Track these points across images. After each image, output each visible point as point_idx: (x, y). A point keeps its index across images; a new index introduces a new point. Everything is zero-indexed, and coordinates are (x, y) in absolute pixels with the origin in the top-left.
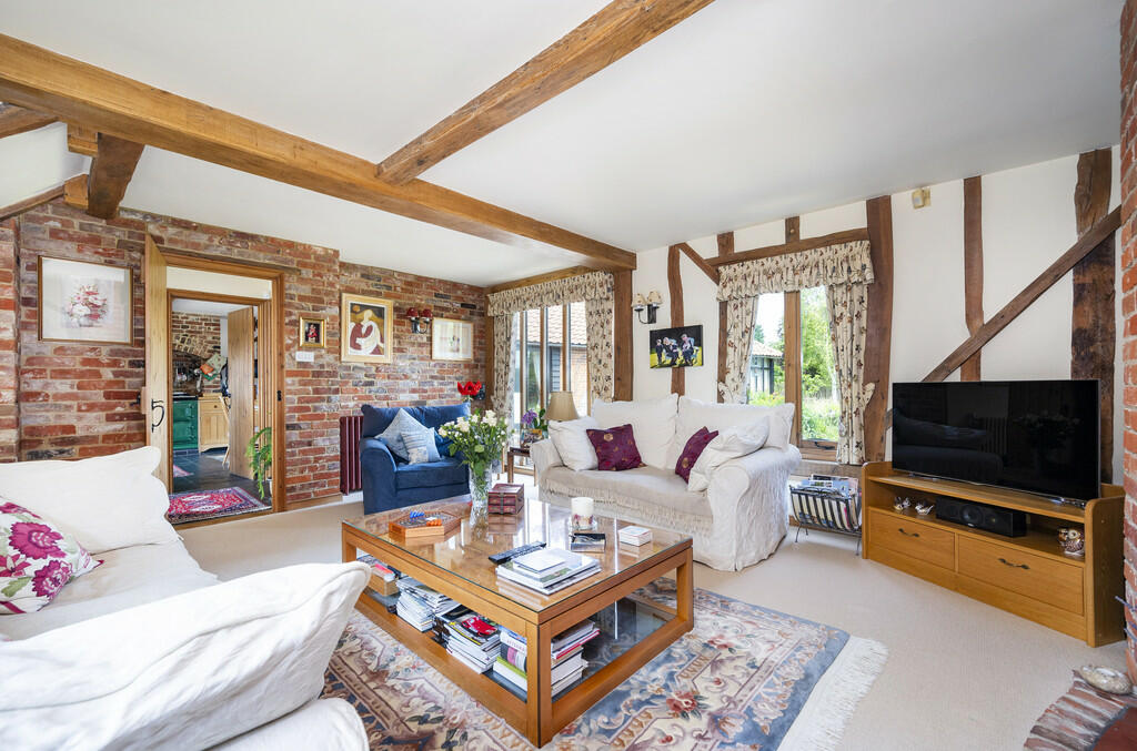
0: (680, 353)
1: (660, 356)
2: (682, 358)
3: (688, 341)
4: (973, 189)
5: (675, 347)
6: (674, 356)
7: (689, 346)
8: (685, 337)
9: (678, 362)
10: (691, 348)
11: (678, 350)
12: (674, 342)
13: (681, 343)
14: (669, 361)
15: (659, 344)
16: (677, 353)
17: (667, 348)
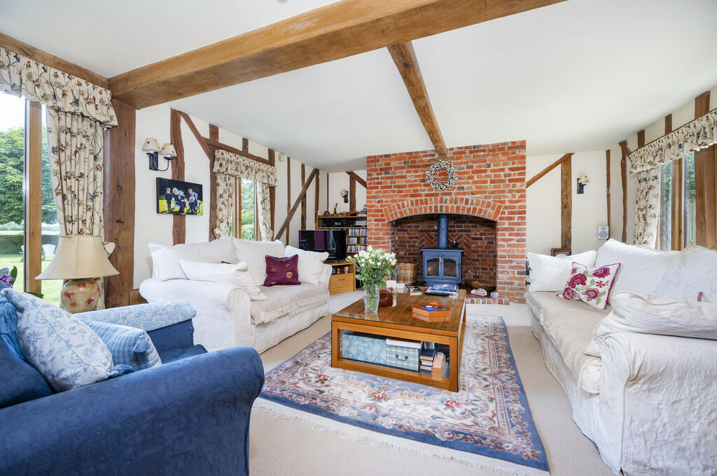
0: (187, 203)
1: (169, 203)
2: (188, 208)
3: (193, 196)
4: (289, 159)
5: (183, 198)
6: (183, 205)
7: (194, 199)
8: (191, 191)
9: (185, 210)
10: (195, 201)
11: (186, 200)
12: (182, 193)
13: (187, 195)
14: (177, 208)
15: (168, 192)
16: (184, 203)
17: (176, 197)
